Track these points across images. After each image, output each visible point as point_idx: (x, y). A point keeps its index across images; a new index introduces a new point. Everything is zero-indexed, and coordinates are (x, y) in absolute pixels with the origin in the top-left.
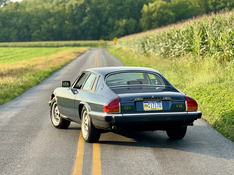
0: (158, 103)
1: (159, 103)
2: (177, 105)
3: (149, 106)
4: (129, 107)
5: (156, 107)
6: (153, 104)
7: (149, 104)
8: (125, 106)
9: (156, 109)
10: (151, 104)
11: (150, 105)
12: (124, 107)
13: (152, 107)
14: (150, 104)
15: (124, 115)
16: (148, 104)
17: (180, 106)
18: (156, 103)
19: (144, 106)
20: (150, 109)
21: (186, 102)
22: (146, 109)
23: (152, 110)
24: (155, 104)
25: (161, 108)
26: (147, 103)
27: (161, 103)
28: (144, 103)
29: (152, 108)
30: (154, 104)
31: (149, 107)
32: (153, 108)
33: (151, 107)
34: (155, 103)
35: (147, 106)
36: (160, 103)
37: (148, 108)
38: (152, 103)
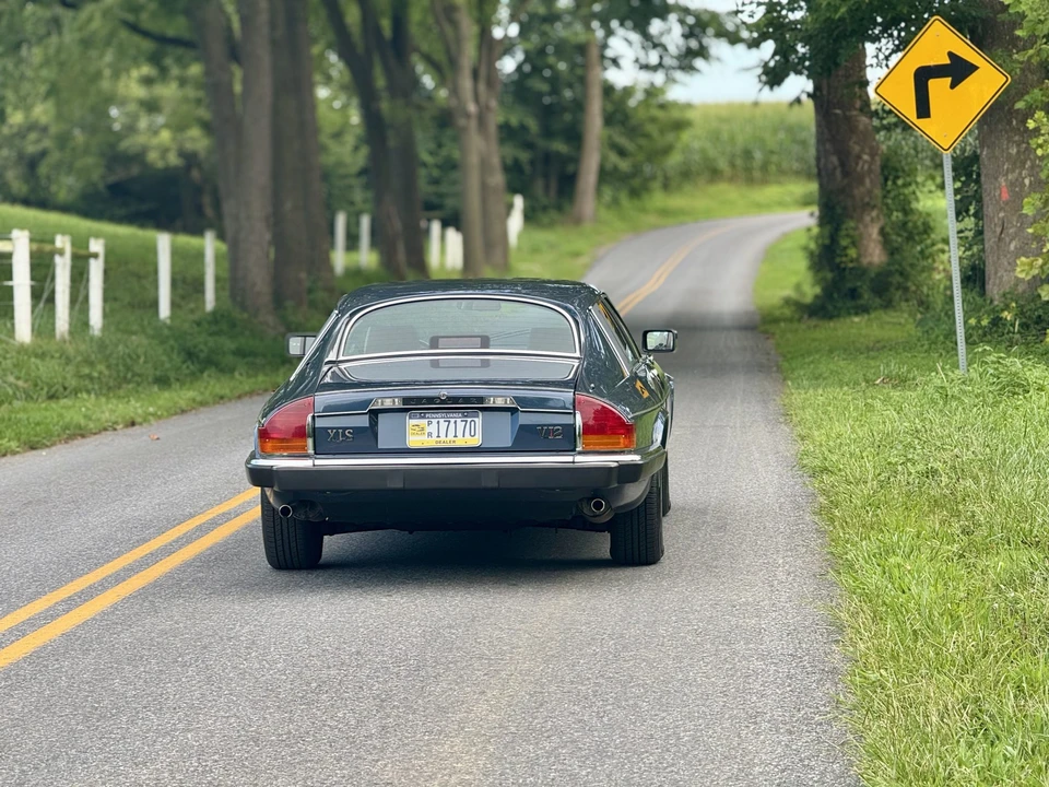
0: (466, 421)
1: (469, 420)
2: (542, 430)
3: (427, 430)
4: (349, 433)
5: (455, 436)
6: (443, 425)
7: (429, 423)
8: (332, 428)
9: (454, 442)
10: (438, 423)
11: (433, 428)
12: (329, 432)
13: (438, 437)
14: (435, 421)
15: (318, 462)
16: (425, 421)
17: (555, 432)
18: (459, 420)
19: (409, 432)
20: (431, 443)
21: (578, 417)
22: (414, 441)
23: (439, 446)
24: (452, 425)
25: (476, 441)
26: (424, 417)
27: (478, 421)
28: (410, 418)
29: (438, 439)
30: (449, 422)
31: (430, 434)
32: (443, 438)
33: (435, 434)
34: (452, 420)
35: (423, 429)
36: (476, 419)
37: (425, 437)
38: (442, 421)
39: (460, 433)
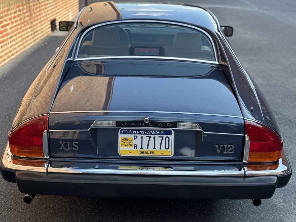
0: (162, 137)
1: (165, 136)
2: (219, 147)
3: (134, 142)
4: (75, 144)
5: (154, 148)
6: (146, 140)
7: (135, 138)
8: (63, 140)
9: (153, 152)
10: (142, 138)
11: (138, 142)
12: (61, 142)
13: (142, 148)
14: (139, 136)
16: (132, 136)
17: (228, 149)
18: (157, 136)
19: (120, 143)
20: (136, 153)
21: (247, 139)
22: (124, 150)
23: (142, 155)
24: (152, 139)
25: (169, 153)
26: (131, 133)
27: (172, 137)
28: (121, 133)
29: (142, 150)
30: (150, 137)
31: (135, 146)
32: (145, 149)
33: (139, 146)
34: (152, 136)
35: (130, 142)
36: (170, 136)
37: (132, 148)
38: (144, 136)
39: (157, 146)
